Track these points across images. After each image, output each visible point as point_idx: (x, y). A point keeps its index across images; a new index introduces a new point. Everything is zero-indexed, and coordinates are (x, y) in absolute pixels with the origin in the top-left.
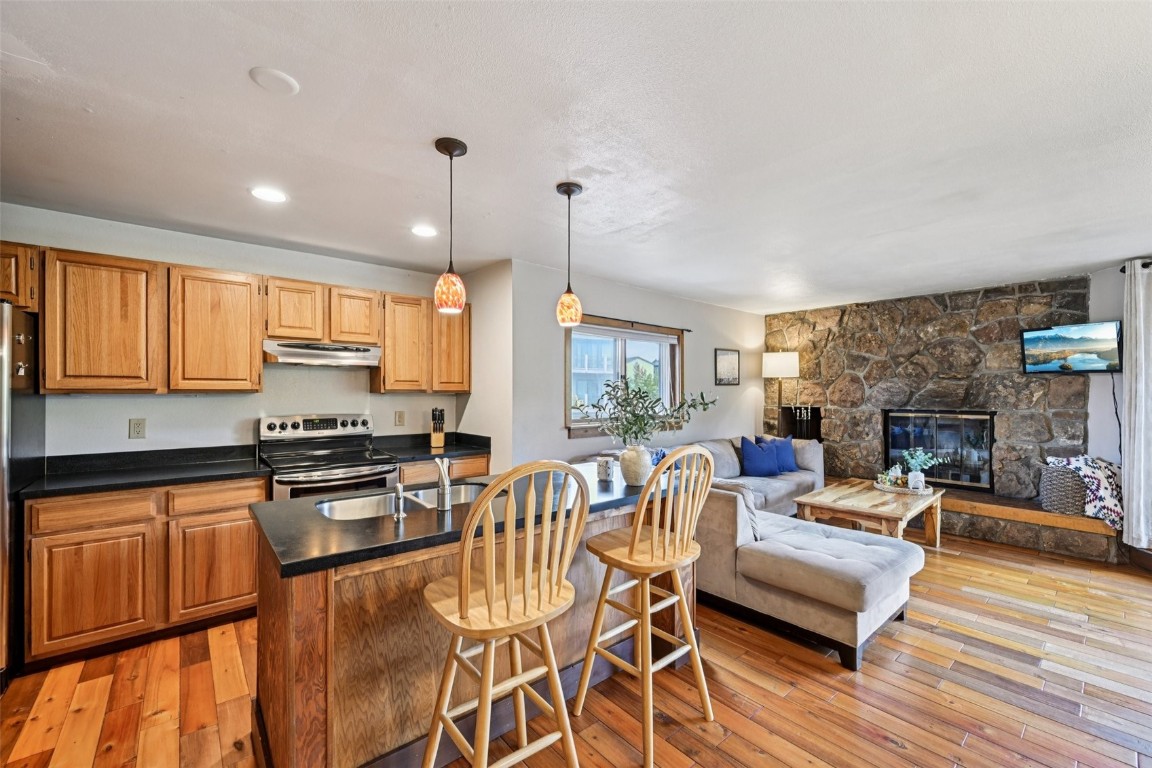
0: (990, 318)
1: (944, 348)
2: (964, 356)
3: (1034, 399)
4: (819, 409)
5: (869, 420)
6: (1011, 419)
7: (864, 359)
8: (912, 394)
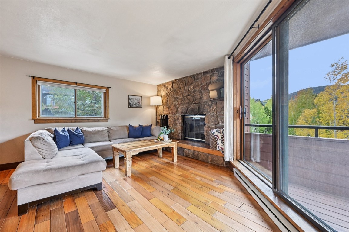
0: (204, 82)
1: (194, 93)
2: (199, 96)
3: (214, 109)
4: (168, 116)
5: (178, 119)
6: (209, 117)
7: (178, 98)
8: (187, 109)
